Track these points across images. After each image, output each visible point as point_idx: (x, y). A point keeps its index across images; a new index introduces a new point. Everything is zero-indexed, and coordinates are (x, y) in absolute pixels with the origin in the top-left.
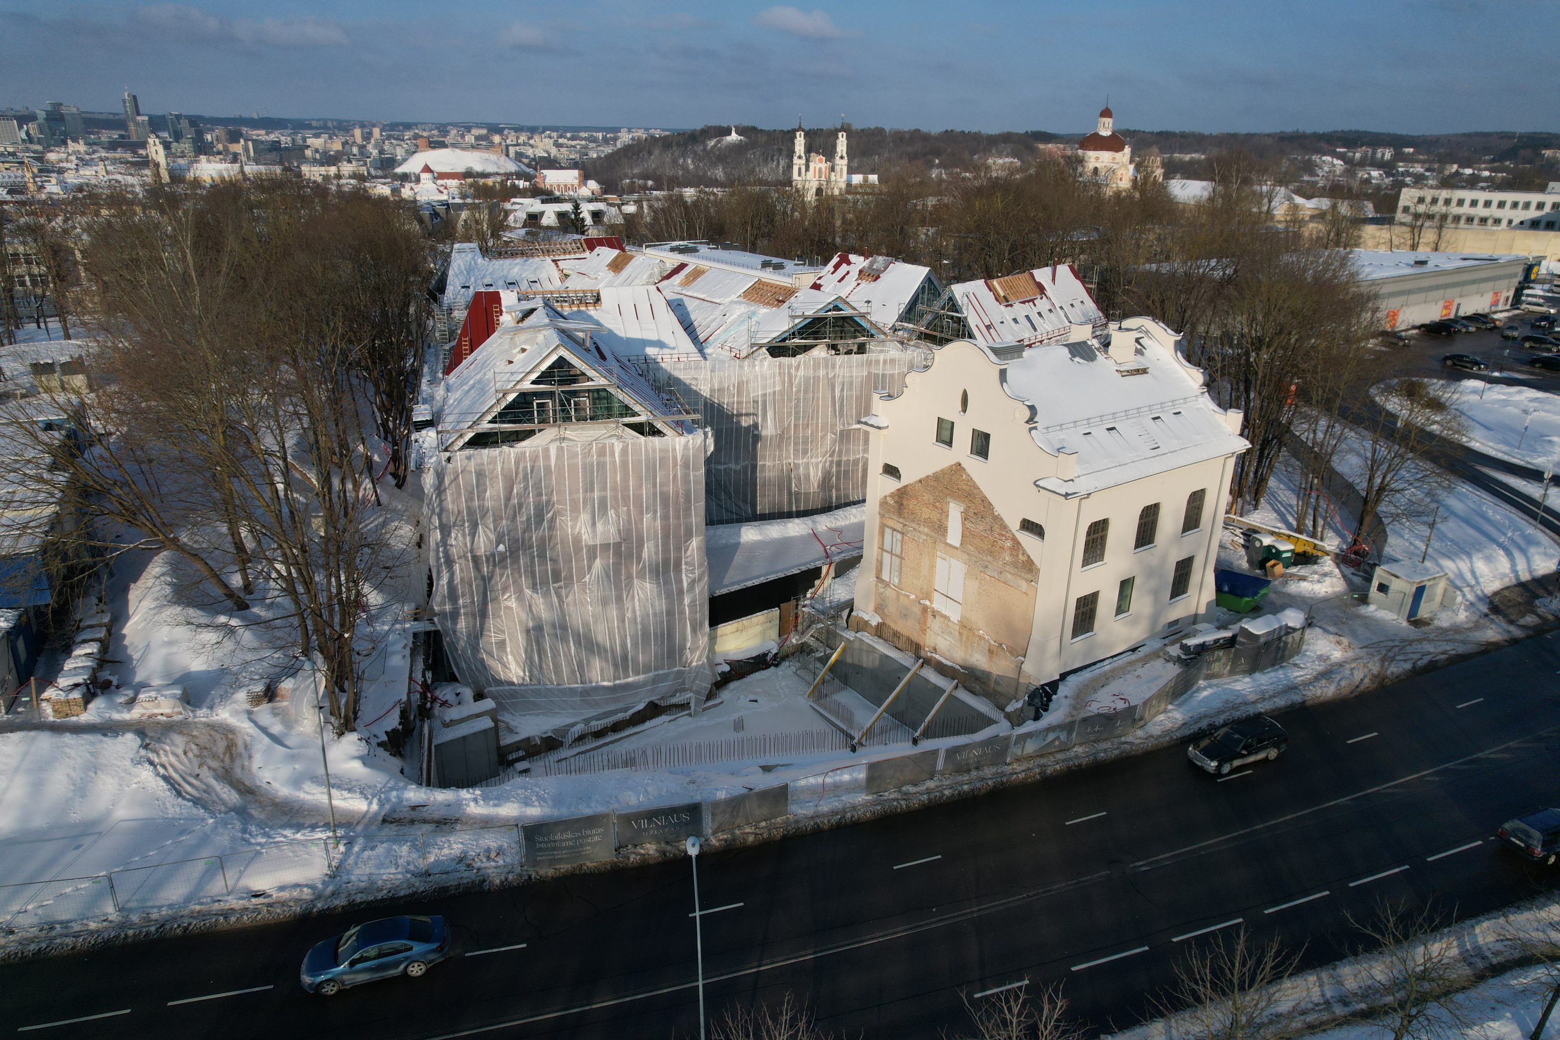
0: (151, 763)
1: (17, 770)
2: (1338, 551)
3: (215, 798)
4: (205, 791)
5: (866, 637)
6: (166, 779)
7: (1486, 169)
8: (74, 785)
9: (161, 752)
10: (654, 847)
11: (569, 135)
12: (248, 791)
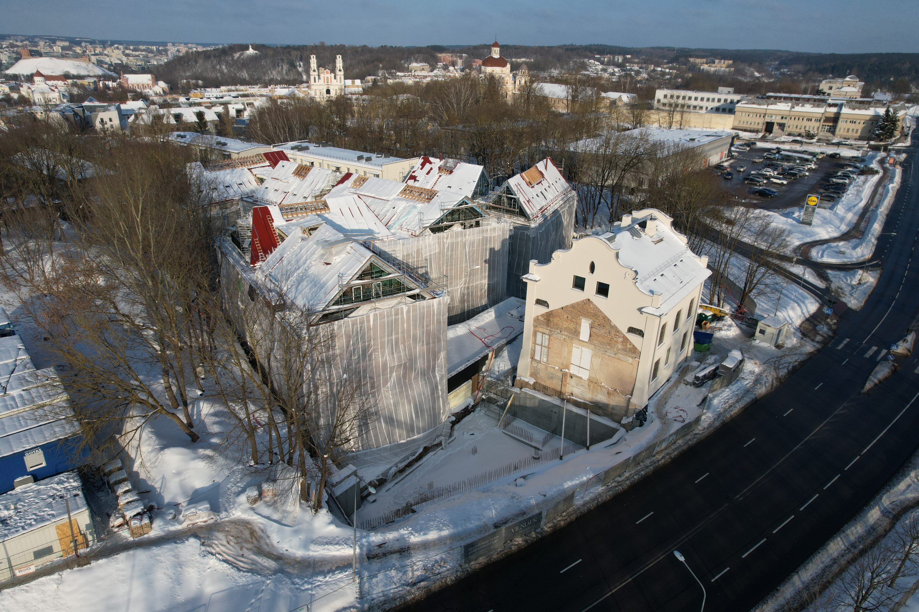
0: (212, 554)
1: (132, 578)
2: (731, 313)
3: (260, 567)
4: (252, 564)
5: (531, 392)
6: (226, 561)
7: (667, 68)
8: (171, 578)
9: (214, 545)
10: (521, 539)
11: (132, 48)
12: (278, 558)
